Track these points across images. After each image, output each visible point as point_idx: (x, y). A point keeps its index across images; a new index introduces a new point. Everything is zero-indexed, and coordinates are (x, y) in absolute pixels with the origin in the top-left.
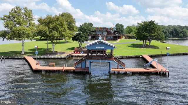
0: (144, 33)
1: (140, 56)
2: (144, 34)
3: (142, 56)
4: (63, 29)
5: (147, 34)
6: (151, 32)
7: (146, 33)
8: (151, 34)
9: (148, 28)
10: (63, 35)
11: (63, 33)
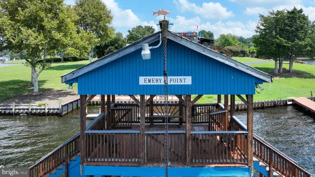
0: (278, 39)
1: (288, 103)
2: (278, 41)
3: (293, 100)
4: (55, 23)
5: (285, 42)
6: (296, 36)
7: (283, 39)
8: (297, 41)
9: (288, 28)
10: (58, 41)
11: (58, 36)
